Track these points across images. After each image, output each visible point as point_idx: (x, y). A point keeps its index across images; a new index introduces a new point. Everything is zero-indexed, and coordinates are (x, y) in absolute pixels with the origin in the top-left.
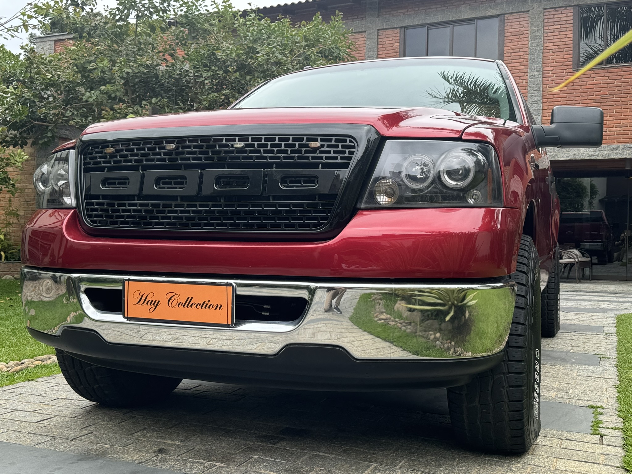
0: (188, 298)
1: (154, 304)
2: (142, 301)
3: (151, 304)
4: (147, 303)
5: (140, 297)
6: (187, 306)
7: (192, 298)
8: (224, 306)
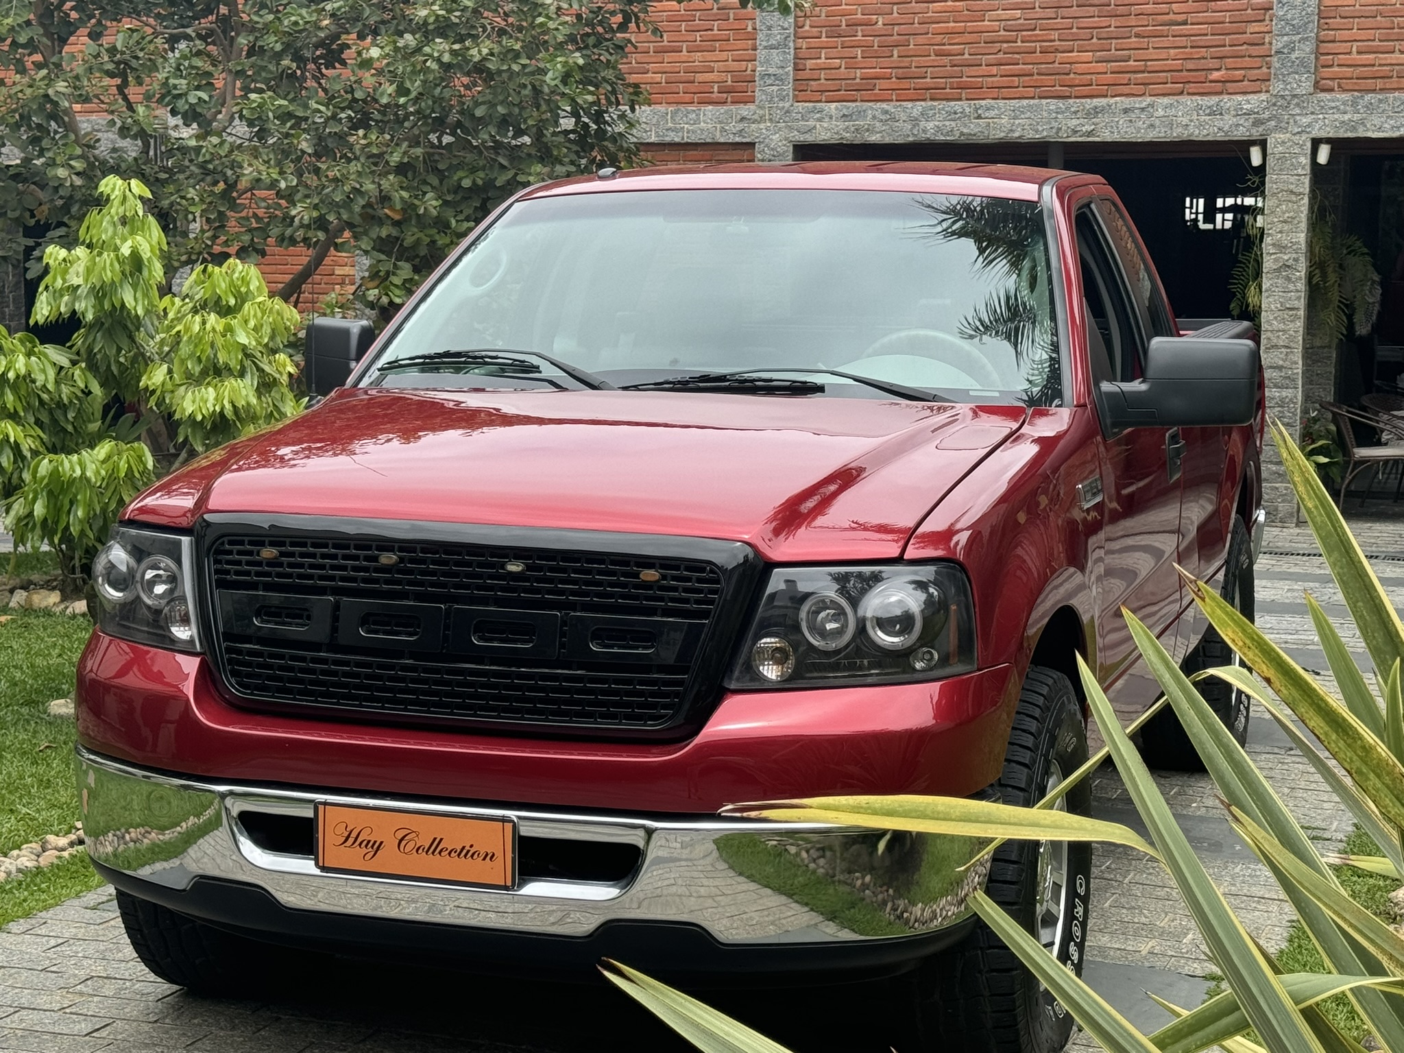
0: (435, 839)
1: (372, 847)
2: (351, 840)
3: (366, 846)
4: (360, 845)
5: (346, 834)
6: (433, 853)
7: (441, 839)
8: (499, 854)
